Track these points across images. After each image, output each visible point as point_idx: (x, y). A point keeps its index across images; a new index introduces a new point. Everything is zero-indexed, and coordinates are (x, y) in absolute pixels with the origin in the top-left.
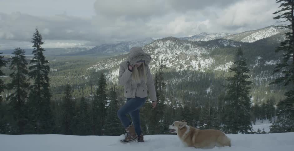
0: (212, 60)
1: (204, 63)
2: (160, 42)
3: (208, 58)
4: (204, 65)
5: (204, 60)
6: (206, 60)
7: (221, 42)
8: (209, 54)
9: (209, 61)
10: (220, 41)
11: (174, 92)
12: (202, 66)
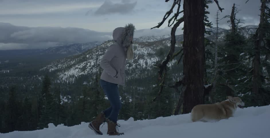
0: (157, 58)
1: (151, 61)
2: (110, 43)
3: (154, 57)
4: (150, 63)
5: (150, 59)
6: (152, 59)
7: (165, 43)
8: (154, 53)
9: (155, 59)
10: (164, 42)
11: (124, 88)
12: (148, 64)
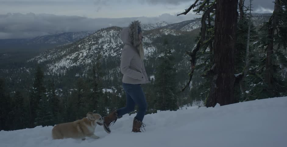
0: (154, 48)
1: (147, 51)
2: (104, 32)
3: (151, 47)
4: (147, 53)
5: (147, 48)
6: (149, 48)
7: (163, 31)
8: (151, 42)
9: (152, 49)
10: (161, 30)
11: (119, 80)
